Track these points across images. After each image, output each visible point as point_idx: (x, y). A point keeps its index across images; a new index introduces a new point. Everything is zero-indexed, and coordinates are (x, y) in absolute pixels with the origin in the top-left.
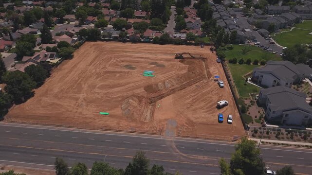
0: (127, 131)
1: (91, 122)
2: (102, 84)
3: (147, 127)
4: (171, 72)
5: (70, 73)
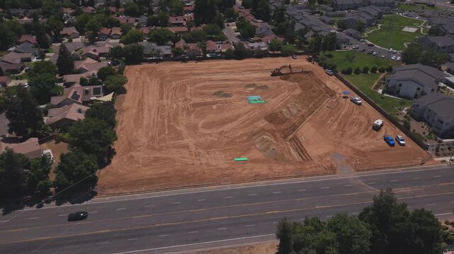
0: (290, 177)
1: (232, 174)
2: (203, 121)
3: (311, 168)
4: (283, 94)
5: (143, 113)
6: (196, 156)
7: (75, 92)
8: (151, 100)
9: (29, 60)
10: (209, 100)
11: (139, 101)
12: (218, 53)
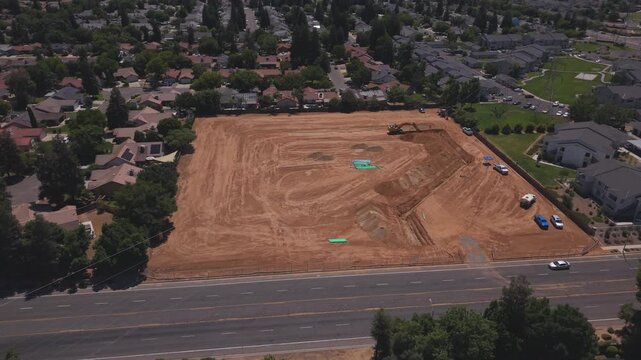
0: (402, 265)
1: (325, 258)
2: (291, 191)
3: (432, 254)
4: (402, 159)
5: (214, 178)
6: (279, 234)
7: (128, 150)
8: (226, 162)
9: (71, 109)
10: (301, 163)
11: (210, 165)
12: (319, 104)
